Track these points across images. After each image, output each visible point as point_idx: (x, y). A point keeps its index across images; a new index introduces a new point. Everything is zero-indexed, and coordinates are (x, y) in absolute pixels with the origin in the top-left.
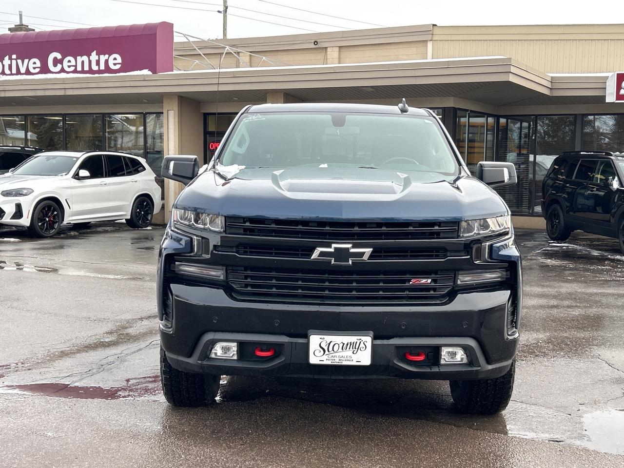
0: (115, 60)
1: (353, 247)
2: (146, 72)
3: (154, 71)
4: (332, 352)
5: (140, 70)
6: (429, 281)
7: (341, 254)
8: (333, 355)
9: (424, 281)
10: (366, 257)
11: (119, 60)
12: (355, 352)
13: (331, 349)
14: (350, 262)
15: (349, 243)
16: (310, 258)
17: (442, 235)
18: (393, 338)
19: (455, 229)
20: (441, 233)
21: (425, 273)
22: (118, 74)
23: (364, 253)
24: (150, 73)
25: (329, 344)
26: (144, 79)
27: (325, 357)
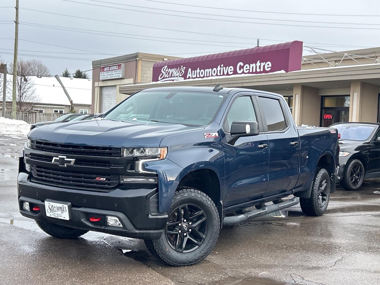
0: (268, 65)
1: (67, 158)
2: (283, 71)
3: (287, 71)
4: (54, 211)
5: (280, 71)
6: (105, 179)
7: (62, 161)
8: (55, 212)
9: (102, 179)
10: (72, 164)
11: (270, 65)
12: (62, 212)
13: (53, 210)
14: (65, 166)
15: (65, 156)
16: (51, 162)
17: (112, 155)
18: (81, 207)
19: (118, 152)
20: (112, 154)
21: (102, 175)
22: (268, 74)
23: (71, 161)
24: (285, 72)
25: (52, 206)
26: (281, 75)
27: (51, 214)
